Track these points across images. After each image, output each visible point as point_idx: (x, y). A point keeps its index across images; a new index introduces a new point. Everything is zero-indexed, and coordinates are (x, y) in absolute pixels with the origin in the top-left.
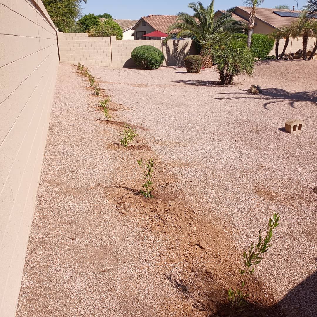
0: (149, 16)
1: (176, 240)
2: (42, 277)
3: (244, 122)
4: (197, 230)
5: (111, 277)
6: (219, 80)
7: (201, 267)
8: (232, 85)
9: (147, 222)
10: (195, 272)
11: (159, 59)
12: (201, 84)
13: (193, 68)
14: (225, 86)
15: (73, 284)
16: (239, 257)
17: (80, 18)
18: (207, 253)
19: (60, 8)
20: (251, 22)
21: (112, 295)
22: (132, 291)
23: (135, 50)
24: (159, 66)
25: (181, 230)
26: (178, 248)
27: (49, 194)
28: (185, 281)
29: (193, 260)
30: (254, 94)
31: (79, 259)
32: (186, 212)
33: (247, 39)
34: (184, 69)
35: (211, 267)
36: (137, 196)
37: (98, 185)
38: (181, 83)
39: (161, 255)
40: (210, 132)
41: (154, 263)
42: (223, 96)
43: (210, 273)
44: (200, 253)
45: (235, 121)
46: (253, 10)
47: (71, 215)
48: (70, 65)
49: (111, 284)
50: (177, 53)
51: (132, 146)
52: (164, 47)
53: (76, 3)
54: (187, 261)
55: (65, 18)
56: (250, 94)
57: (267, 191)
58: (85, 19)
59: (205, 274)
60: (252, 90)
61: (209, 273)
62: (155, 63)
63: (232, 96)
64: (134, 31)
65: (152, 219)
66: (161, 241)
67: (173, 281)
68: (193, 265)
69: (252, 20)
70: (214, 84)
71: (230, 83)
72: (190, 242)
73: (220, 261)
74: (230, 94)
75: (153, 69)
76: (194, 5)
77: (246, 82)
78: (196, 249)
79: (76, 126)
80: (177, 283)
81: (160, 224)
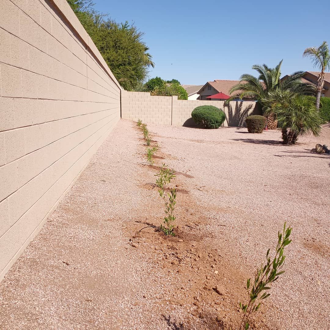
0: (215, 81)
1: (189, 280)
2: (14, 296)
3: (302, 177)
4: (219, 274)
5: (95, 307)
6: (281, 140)
7: (212, 313)
8: (296, 144)
9: (159, 259)
10: (203, 318)
11: (220, 119)
12: (262, 143)
13: (255, 128)
14: (288, 145)
15: (47, 308)
16: (265, 310)
17: (147, 81)
18: (224, 299)
19: (128, 70)
20: (320, 84)
21: (88, 326)
22: (115, 327)
23: (196, 109)
24: (219, 126)
25: (199, 272)
26: (188, 289)
27: (60, 220)
28: (186, 326)
29: (204, 305)
30: (320, 153)
31: (65, 284)
32: (211, 255)
33: (316, 101)
34: (246, 130)
35: (225, 315)
36: (157, 233)
37: (117, 218)
38: (240, 141)
39: (165, 293)
40: (262, 184)
41: (154, 301)
42: (284, 154)
43: (222, 321)
44: (215, 299)
45: (292, 176)
46: (323, 71)
47: (75, 241)
48: (130, 121)
49: (92, 315)
50: (239, 114)
51: (168, 188)
52: (226, 108)
53: (144, 66)
54: (195, 305)
55: (132, 80)
56: (314, 153)
57: (318, 245)
58: (152, 82)
59: (215, 322)
60: (317, 149)
61: (220, 321)
62: (215, 123)
63: (294, 154)
64: (199, 95)
65: (166, 256)
66: (170, 279)
67: (171, 324)
68: (202, 310)
69: (321, 81)
70: (275, 143)
71: (293, 143)
72: (206, 285)
73: (238, 311)
74: (292, 152)
75: (213, 129)
76: (259, 67)
77: (312, 143)
78: (212, 293)
79: (116, 167)
80: (175, 326)
81: (175, 261)
